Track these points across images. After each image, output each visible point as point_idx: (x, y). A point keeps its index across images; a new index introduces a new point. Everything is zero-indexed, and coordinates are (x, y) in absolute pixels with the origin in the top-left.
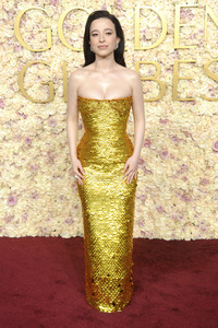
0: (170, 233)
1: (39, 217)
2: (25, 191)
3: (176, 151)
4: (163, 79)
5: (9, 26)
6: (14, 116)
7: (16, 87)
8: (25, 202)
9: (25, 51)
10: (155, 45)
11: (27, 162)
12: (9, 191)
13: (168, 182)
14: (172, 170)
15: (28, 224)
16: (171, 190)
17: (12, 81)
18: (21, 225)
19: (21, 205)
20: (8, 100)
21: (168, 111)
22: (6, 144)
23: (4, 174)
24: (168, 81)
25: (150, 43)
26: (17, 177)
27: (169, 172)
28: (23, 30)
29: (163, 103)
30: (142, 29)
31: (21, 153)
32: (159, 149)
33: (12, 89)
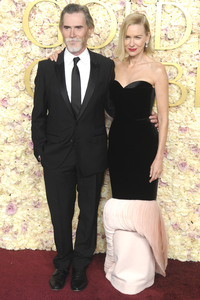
0: (186, 253)
1: (41, 228)
2: (26, 199)
3: (196, 163)
4: (184, 83)
5: (17, 19)
6: (18, 117)
7: (22, 85)
8: (26, 211)
9: (33, 46)
10: (177, 45)
11: (30, 167)
12: (8, 198)
13: (185, 196)
14: (191, 182)
15: (28, 236)
16: (189, 205)
17: (17, 78)
18: (20, 237)
19: (21, 214)
20: (12, 99)
21: (189, 118)
22: (7, 147)
23: (4, 179)
24: (190, 84)
25: (172, 42)
26: (18, 183)
27: (187, 186)
28: (32, 23)
29: (183, 108)
30: (163, 27)
31: (23, 157)
32: (177, 160)
33: (17, 87)
